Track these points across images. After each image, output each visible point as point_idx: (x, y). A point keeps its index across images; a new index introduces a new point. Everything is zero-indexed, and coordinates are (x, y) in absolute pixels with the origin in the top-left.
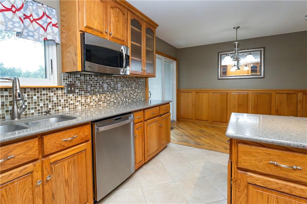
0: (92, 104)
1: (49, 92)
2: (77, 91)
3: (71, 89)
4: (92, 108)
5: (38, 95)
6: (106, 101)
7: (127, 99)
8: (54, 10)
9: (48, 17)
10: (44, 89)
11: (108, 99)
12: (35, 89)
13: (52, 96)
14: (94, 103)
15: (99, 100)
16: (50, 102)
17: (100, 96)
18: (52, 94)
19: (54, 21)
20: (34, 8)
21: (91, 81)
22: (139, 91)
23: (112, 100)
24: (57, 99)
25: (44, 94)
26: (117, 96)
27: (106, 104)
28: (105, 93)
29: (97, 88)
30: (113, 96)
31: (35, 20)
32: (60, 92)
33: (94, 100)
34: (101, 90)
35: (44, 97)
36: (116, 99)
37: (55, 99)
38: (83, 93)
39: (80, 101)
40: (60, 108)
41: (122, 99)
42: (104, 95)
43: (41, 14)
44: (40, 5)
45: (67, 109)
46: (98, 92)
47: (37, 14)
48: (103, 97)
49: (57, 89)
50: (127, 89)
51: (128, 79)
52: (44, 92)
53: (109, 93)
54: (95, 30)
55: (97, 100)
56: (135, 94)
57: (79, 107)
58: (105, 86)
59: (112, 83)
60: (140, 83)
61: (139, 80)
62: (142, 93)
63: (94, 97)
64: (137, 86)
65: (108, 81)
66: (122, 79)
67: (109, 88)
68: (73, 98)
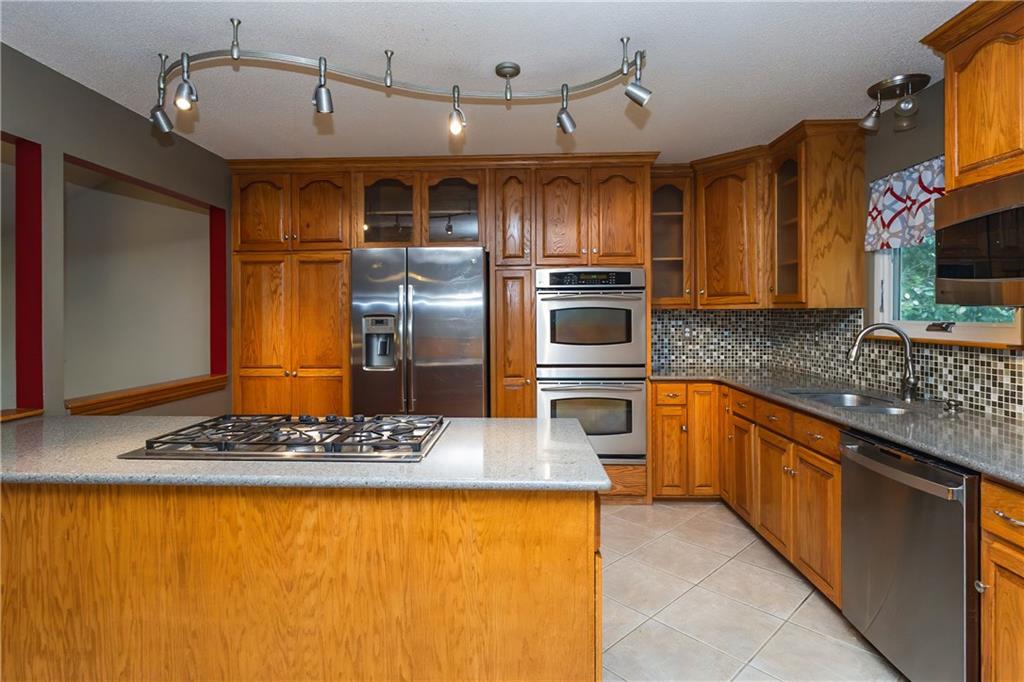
5: (972, 363)
10: (985, 350)
12: (966, 349)
13: (1001, 372)
16: (994, 385)
18: (1000, 366)
24: (1013, 381)
25: (983, 363)
35: (982, 371)
37: (1007, 380)
49: (1013, 352)
52: (983, 358)
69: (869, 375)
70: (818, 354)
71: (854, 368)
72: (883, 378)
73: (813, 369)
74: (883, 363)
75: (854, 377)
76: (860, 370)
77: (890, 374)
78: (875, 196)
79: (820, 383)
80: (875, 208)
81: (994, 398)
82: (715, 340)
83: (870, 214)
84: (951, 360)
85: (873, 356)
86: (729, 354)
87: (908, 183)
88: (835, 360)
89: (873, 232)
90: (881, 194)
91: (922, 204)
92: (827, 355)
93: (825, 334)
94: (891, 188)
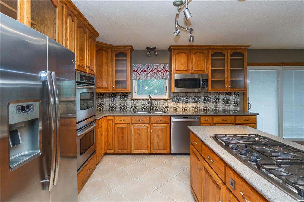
0: (186, 108)
1: (164, 101)
2: (178, 101)
3: (174, 100)
4: (187, 111)
5: (160, 102)
6: (197, 107)
7: (218, 108)
8: (167, 64)
9: (164, 69)
10: (162, 100)
11: (199, 106)
12: (159, 99)
14: (188, 108)
15: (192, 107)
17: (192, 104)
18: (165, 102)
19: (167, 69)
20: (160, 66)
21: (187, 95)
22: (233, 103)
23: (202, 107)
26: (207, 105)
27: (197, 109)
29: (190, 100)
30: (203, 105)
31: (160, 71)
32: (169, 101)
33: (188, 106)
34: (193, 101)
35: (162, 103)
36: (206, 107)
37: (167, 104)
38: (181, 102)
40: (169, 108)
41: (212, 107)
42: (196, 104)
43: (162, 68)
44: (162, 64)
45: (172, 109)
46: (191, 102)
47: (161, 69)
48: (194, 105)
49: (168, 100)
50: (218, 100)
51: (219, 93)
52: (162, 101)
53: (200, 103)
54: (182, 70)
55: (190, 106)
56: (228, 105)
57: (179, 109)
58: (197, 98)
59: (202, 96)
60: (235, 96)
61: (233, 94)
62: (237, 105)
63: (188, 105)
64: (231, 98)
65: (199, 95)
66: (212, 93)
67: (200, 99)
68: (175, 104)
69: (133, 107)
70: (113, 104)
71: (128, 106)
72: (138, 107)
73: (110, 109)
74: (138, 104)
75: (128, 108)
76: (130, 106)
77: (140, 106)
78: (134, 67)
79: (114, 112)
80: (134, 70)
83: (133, 71)
84: (156, 102)
85: (134, 103)
87: (144, 67)
88: (120, 105)
89: (134, 75)
90: (136, 67)
91: (150, 72)
92: (117, 104)
93: (116, 99)
94: (139, 67)
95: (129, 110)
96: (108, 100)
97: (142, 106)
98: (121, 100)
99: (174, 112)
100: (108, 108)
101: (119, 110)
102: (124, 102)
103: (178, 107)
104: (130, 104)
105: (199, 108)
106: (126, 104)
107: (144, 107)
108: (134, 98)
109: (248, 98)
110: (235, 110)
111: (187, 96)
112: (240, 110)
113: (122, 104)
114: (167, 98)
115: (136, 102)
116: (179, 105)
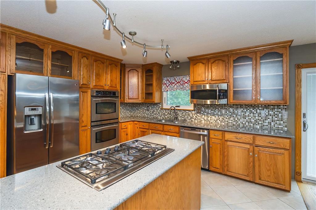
0: (212, 121)
2: (202, 112)
3: (199, 111)
4: (212, 124)
5: (185, 113)
6: (223, 121)
7: (252, 124)
11: (226, 120)
12: (184, 110)
14: (213, 121)
15: (218, 120)
17: (218, 117)
18: (190, 113)
20: (186, 78)
22: (276, 119)
23: (230, 122)
26: (236, 119)
27: (223, 123)
28: (224, 116)
29: (216, 112)
30: (232, 119)
31: (186, 83)
32: (193, 112)
33: (213, 119)
34: (219, 113)
35: (187, 114)
36: (236, 122)
37: (191, 115)
38: (206, 114)
39: (204, 118)
40: (193, 120)
41: (244, 123)
42: (223, 117)
45: (196, 121)
46: (217, 114)
48: (221, 118)
49: (192, 111)
50: (252, 115)
52: (187, 112)
53: (228, 116)
54: (199, 81)
55: (216, 119)
56: (267, 121)
57: (203, 122)
58: (224, 111)
59: (230, 109)
60: (280, 110)
61: (276, 107)
62: (282, 122)
63: (213, 117)
64: (273, 113)
65: (226, 107)
66: (244, 105)
67: (228, 112)
68: (200, 116)
69: (163, 116)
71: (159, 115)
72: (166, 116)
73: (147, 116)
74: (166, 113)
75: (159, 117)
77: (168, 115)
78: (164, 80)
79: (149, 119)
80: (164, 83)
81: (189, 118)
82: (122, 110)
84: (181, 112)
85: (164, 112)
86: (125, 114)
87: (172, 80)
88: (153, 113)
89: (163, 87)
90: (166, 80)
91: (176, 84)
92: (151, 112)
93: (150, 108)
94: (168, 80)
95: (160, 118)
96: (145, 108)
97: (170, 116)
98: (154, 109)
99: (199, 123)
100: (145, 115)
101: (152, 117)
102: (156, 111)
103: (202, 119)
104: (160, 113)
105: (226, 122)
106: (157, 113)
107: (172, 117)
108: (164, 108)
109: (304, 115)
110: (280, 130)
111: (212, 108)
112: (287, 130)
113: (155, 113)
114: (193, 109)
115: (165, 111)
116: (203, 117)
